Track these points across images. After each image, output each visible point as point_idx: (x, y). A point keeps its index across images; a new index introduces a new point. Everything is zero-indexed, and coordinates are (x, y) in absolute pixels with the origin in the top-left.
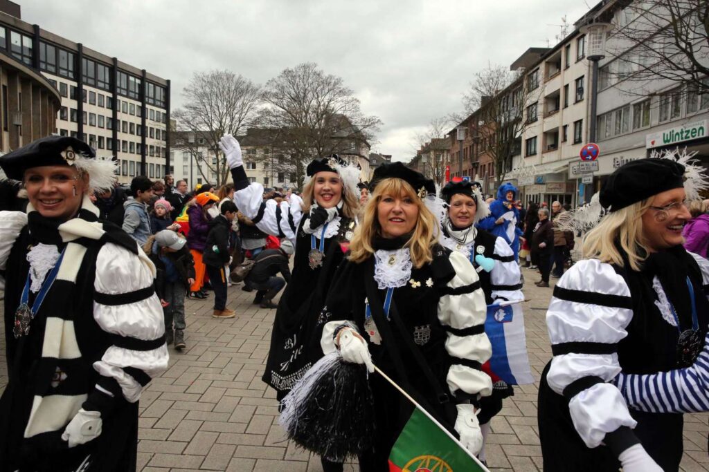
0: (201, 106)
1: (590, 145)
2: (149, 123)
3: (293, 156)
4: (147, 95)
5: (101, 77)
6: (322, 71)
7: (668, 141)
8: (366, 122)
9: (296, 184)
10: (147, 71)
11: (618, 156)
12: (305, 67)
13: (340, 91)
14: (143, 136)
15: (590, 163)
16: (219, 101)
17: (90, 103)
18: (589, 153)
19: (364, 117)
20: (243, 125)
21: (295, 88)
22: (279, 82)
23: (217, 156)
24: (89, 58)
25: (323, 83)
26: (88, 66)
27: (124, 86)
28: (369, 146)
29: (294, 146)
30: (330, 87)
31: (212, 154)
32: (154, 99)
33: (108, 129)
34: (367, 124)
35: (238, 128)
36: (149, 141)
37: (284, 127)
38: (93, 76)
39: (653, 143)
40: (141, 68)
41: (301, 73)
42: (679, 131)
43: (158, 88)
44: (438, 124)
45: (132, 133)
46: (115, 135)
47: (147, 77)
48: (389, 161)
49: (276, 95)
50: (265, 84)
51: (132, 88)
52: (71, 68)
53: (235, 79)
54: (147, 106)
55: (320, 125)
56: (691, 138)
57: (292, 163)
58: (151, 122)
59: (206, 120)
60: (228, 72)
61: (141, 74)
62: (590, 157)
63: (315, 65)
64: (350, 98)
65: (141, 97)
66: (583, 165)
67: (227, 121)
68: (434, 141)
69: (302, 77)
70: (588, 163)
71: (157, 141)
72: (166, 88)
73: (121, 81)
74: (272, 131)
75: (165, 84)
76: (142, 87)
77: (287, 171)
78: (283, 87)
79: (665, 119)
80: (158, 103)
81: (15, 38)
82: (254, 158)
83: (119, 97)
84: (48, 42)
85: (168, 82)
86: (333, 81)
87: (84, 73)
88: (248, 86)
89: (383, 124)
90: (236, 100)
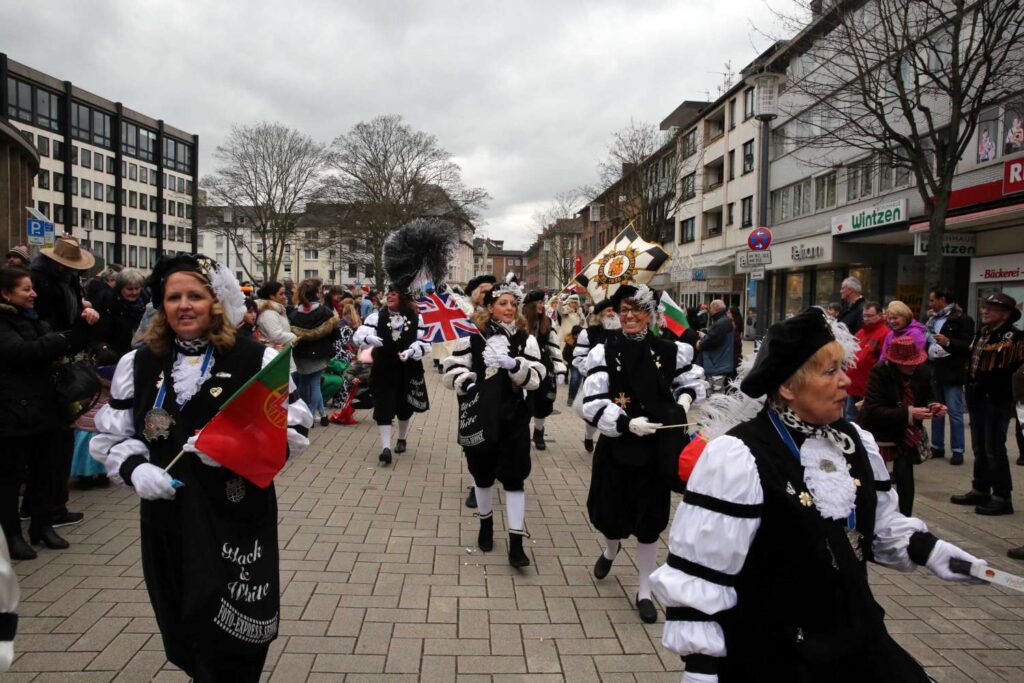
0: (242, 172)
1: (761, 230)
2: (167, 195)
3: (369, 241)
4: (165, 155)
5: (98, 130)
6: (409, 127)
7: (858, 226)
8: (468, 196)
9: (374, 279)
10: (165, 122)
11: (797, 244)
12: (386, 120)
13: (434, 155)
14: (160, 212)
15: (761, 253)
16: (266, 165)
17: (83, 166)
18: (760, 240)
19: (465, 189)
20: (300, 199)
21: (373, 149)
22: (350, 141)
23: (264, 240)
24: (81, 102)
25: (410, 142)
26: (80, 114)
27: (132, 141)
28: (473, 228)
29: (370, 228)
30: (420, 148)
31: (256, 237)
32: (175, 161)
33: (108, 201)
34: (470, 199)
35: (293, 203)
36: (168, 220)
37: (358, 202)
38: (86, 127)
39: (840, 228)
40: (157, 118)
41: (380, 128)
42: (871, 214)
43: (180, 146)
44: (565, 199)
45: (143, 207)
46: (118, 210)
47: (166, 130)
48: (500, 249)
49: (345, 158)
50: (330, 143)
51: (143, 145)
52: (54, 115)
53: (291, 132)
54: (165, 171)
55: (406, 199)
56: (885, 223)
57: (368, 251)
58: (171, 192)
59: (249, 191)
60: (279, 125)
61: (156, 126)
62: (761, 246)
63: (400, 118)
64: (447, 164)
65: (157, 157)
66: (751, 256)
67: (278, 192)
68: (560, 222)
69: (381, 133)
70: (758, 253)
71: (179, 219)
72: (193, 145)
73: (129, 135)
74: (339, 207)
75: (191, 140)
76: (158, 144)
77: (361, 262)
78: (355, 148)
79: (855, 198)
80: (181, 167)
82: (315, 243)
83: (124, 158)
84: (20, 78)
85: (196, 138)
86: (424, 140)
87: (74, 122)
88: (307, 146)
90: (291, 163)
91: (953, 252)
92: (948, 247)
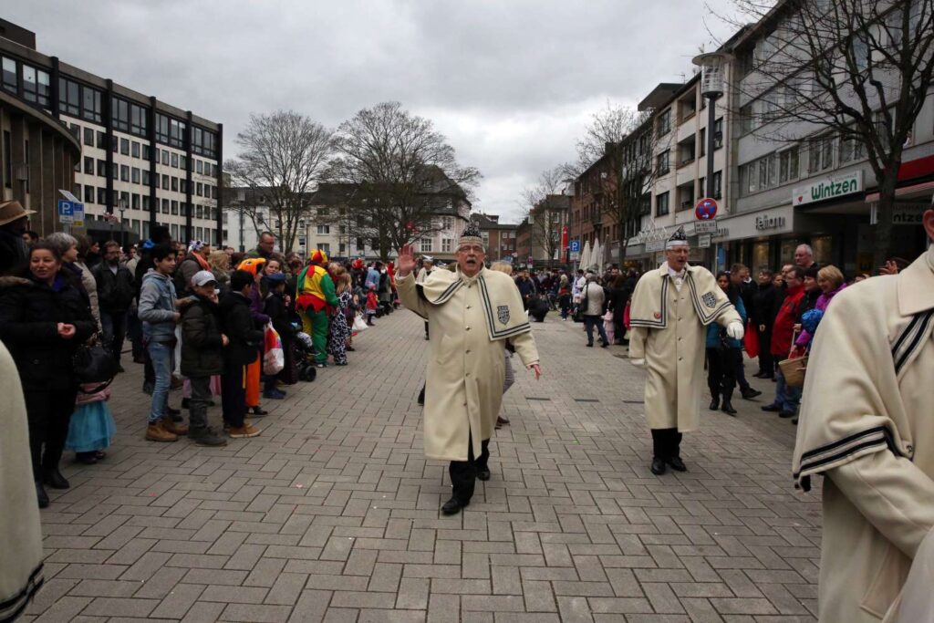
0: (260, 156)
1: (707, 201)
2: (196, 177)
3: (374, 218)
4: (193, 142)
5: (135, 121)
6: (407, 112)
7: (818, 197)
8: (461, 175)
9: (378, 252)
10: (194, 113)
11: (761, 215)
12: (386, 107)
13: (430, 137)
14: (189, 192)
15: (708, 222)
16: (282, 150)
17: (122, 153)
18: (706, 211)
19: (459, 168)
20: (312, 179)
21: (374, 132)
22: (354, 126)
23: (280, 217)
24: (120, 97)
25: (408, 126)
26: (119, 108)
27: (164, 131)
28: (469, 205)
29: (375, 205)
30: (417, 132)
31: (274, 215)
32: (202, 147)
33: (144, 184)
34: (463, 177)
35: (306, 183)
36: (196, 200)
37: (364, 182)
38: (125, 119)
39: (800, 199)
40: (186, 109)
41: (381, 114)
42: (830, 185)
43: (207, 134)
44: (552, 176)
45: (174, 189)
46: (153, 192)
47: (194, 120)
49: (350, 142)
50: (337, 129)
51: (174, 134)
52: (98, 110)
53: (304, 119)
54: (194, 156)
55: (405, 179)
56: (843, 194)
57: (372, 225)
58: (198, 176)
59: (266, 173)
60: (293, 114)
61: (185, 117)
62: (707, 216)
63: (399, 105)
64: (442, 145)
65: (186, 144)
66: (699, 226)
67: (292, 174)
68: (548, 198)
69: (382, 118)
70: (705, 222)
71: (207, 199)
72: (217, 133)
73: (161, 125)
74: (346, 186)
75: (216, 128)
76: (187, 133)
77: (367, 236)
78: (359, 132)
79: (816, 171)
80: (208, 152)
81: (28, 73)
82: (326, 219)
83: (158, 146)
84: (69, 78)
85: (220, 126)
86: (421, 124)
87: (115, 116)
88: (319, 131)
89: (482, 177)
90: (304, 147)
91: (909, 220)
92: (904, 215)
